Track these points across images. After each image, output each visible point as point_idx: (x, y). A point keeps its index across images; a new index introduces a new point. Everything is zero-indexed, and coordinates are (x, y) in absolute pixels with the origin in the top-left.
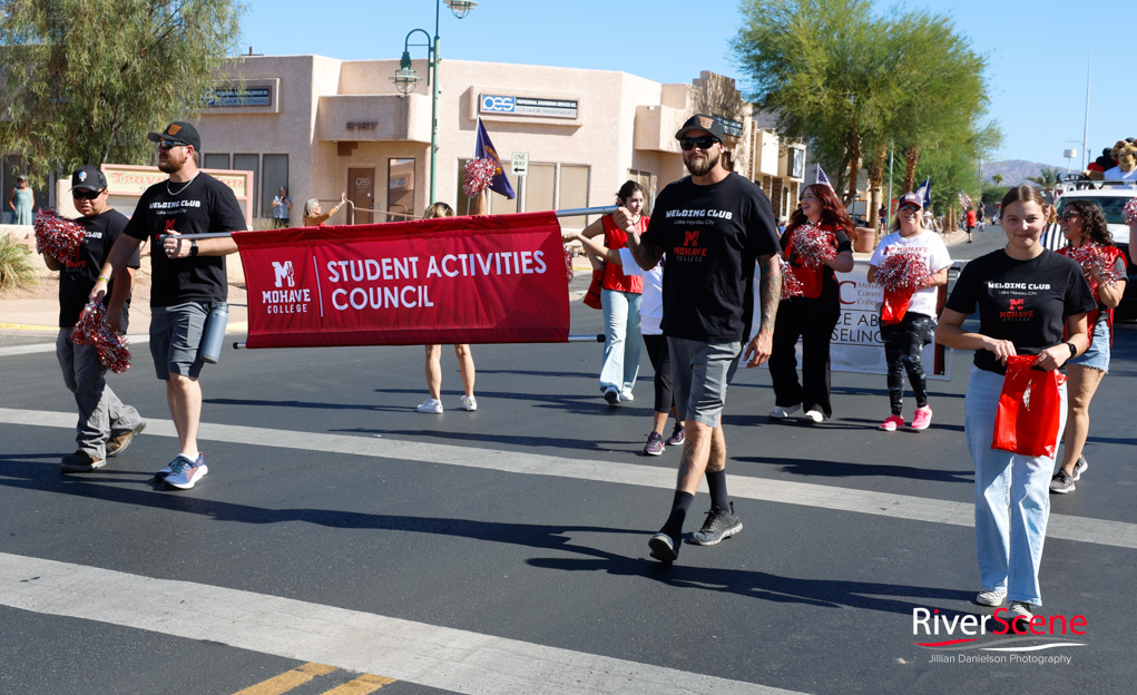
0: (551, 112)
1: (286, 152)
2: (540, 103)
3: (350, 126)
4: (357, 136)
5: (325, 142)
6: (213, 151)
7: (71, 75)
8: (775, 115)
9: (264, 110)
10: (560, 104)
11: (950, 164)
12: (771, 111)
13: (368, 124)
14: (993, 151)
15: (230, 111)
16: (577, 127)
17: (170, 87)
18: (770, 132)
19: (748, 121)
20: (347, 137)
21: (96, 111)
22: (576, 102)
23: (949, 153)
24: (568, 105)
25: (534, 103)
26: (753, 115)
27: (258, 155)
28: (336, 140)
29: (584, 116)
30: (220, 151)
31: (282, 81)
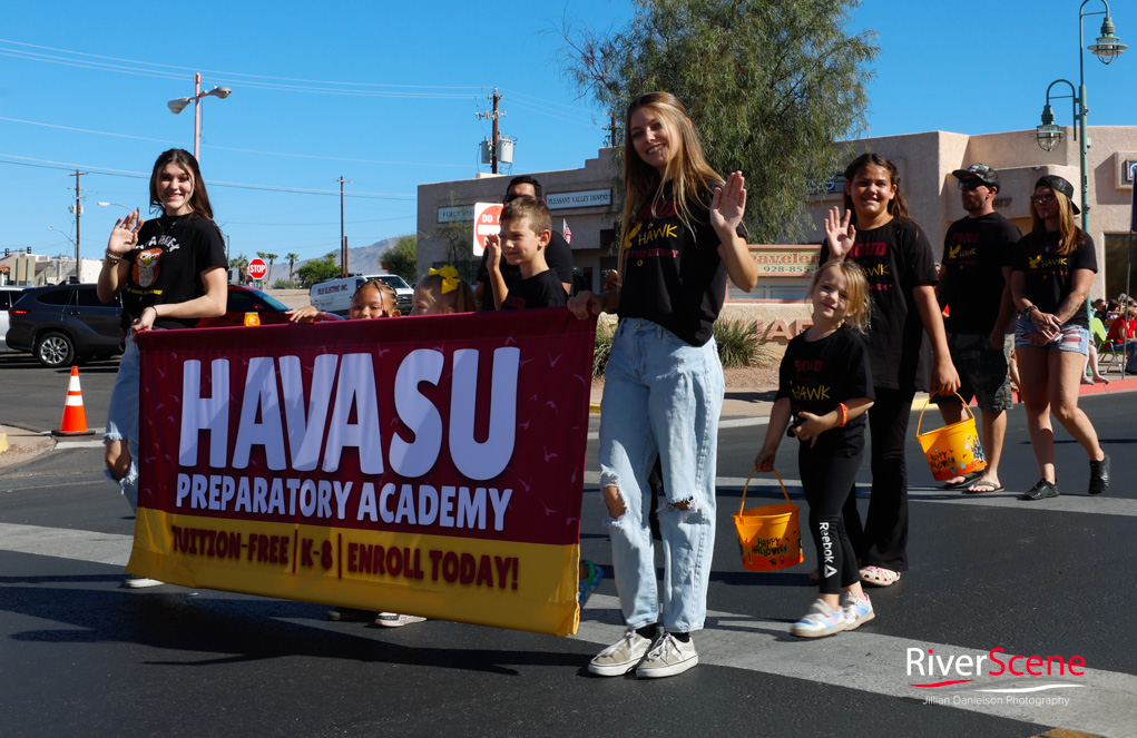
13: (1002, 200)
17: (793, 162)
31: (906, 160)
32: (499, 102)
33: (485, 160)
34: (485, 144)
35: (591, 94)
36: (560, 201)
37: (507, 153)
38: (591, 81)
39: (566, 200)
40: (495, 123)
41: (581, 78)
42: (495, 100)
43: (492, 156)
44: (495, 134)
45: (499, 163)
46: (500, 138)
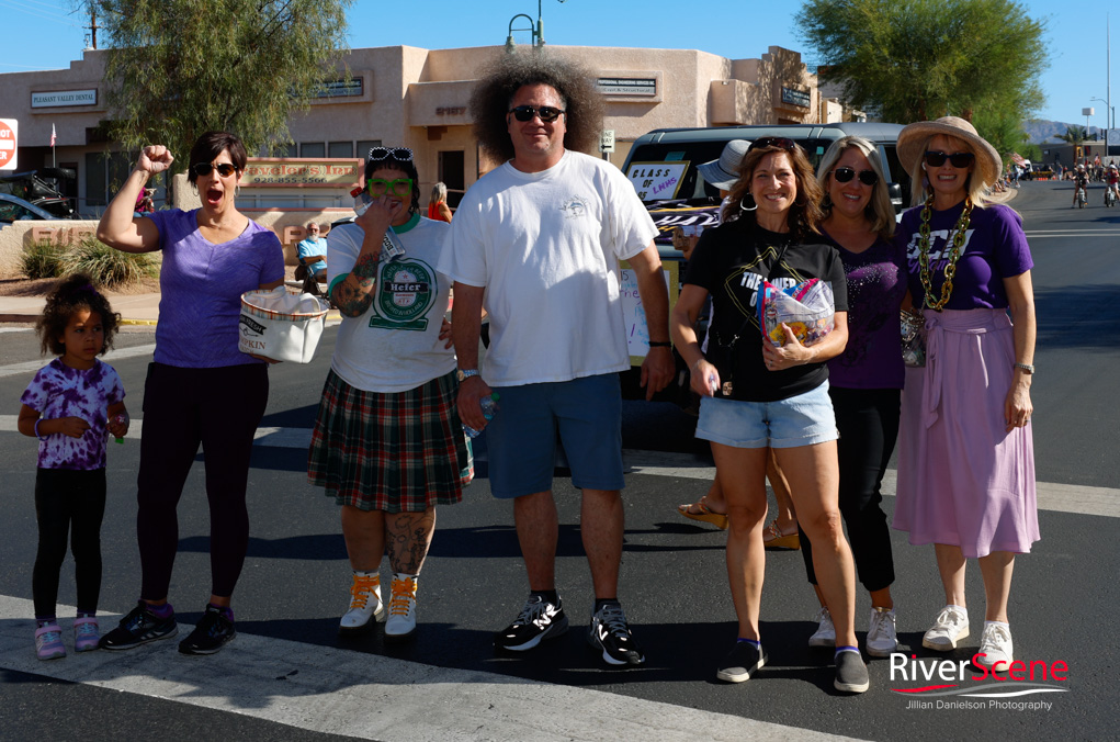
0: (630, 91)
1: (378, 138)
2: (620, 82)
3: (440, 111)
4: (446, 120)
5: (416, 128)
6: (309, 140)
7: (187, 72)
8: (842, 85)
9: (356, 100)
10: (639, 83)
11: (1000, 125)
12: (837, 82)
13: (457, 109)
14: (1037, 112)
15: (337, 101)
16: (656, 104)
18: (833, 101)
19: (814, 92)
20: (437, 121)
21: (209, 106)
22: (654, 80)
23: (997, 115)
24: (647, 83)
25: (615, 82)
26: (819, 86)
27: (351, 143)
28: (425, 125)
29: (663, 93)
30: (315, 140)
31: (373, 71)
39: (49, 99)
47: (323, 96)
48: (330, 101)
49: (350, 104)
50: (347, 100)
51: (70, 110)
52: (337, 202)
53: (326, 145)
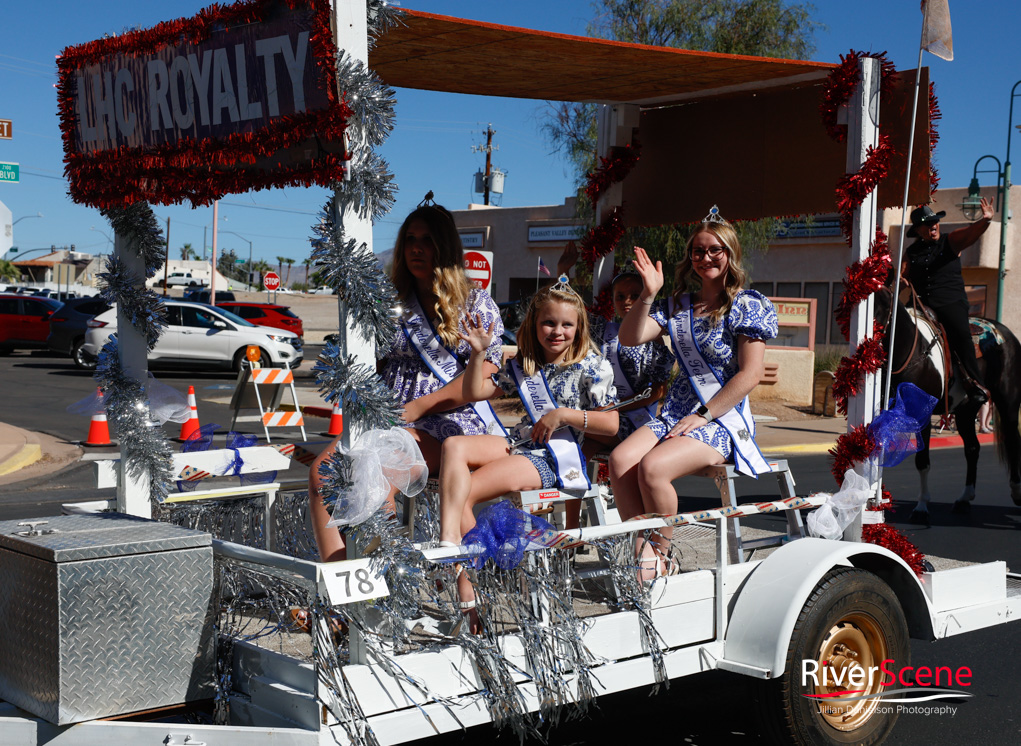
6: (786, 280)
9: (835, 240)
15: (798, 241)
21: (669, 243)
27: (828, 284)
30: (792, 281)
32: (493, 137)
33: (478, 190)
34: (479, 175)
35: (564, 149)
36: (541, 234)
37: (498, 184)
38: (565, 138)
39: (547, 233)
40: (488, 157)
41: (556, 134)
42: (490, 135)
43: (484, 186)
44: (488, 166)
45: (491, 194)
46: (492, 170)
47: (781, 236)
48: (789, 241)
49: (824, 245)
50: (810, 241)
51: (547, 245)
52: (788, 340)
53: (803, 286)
